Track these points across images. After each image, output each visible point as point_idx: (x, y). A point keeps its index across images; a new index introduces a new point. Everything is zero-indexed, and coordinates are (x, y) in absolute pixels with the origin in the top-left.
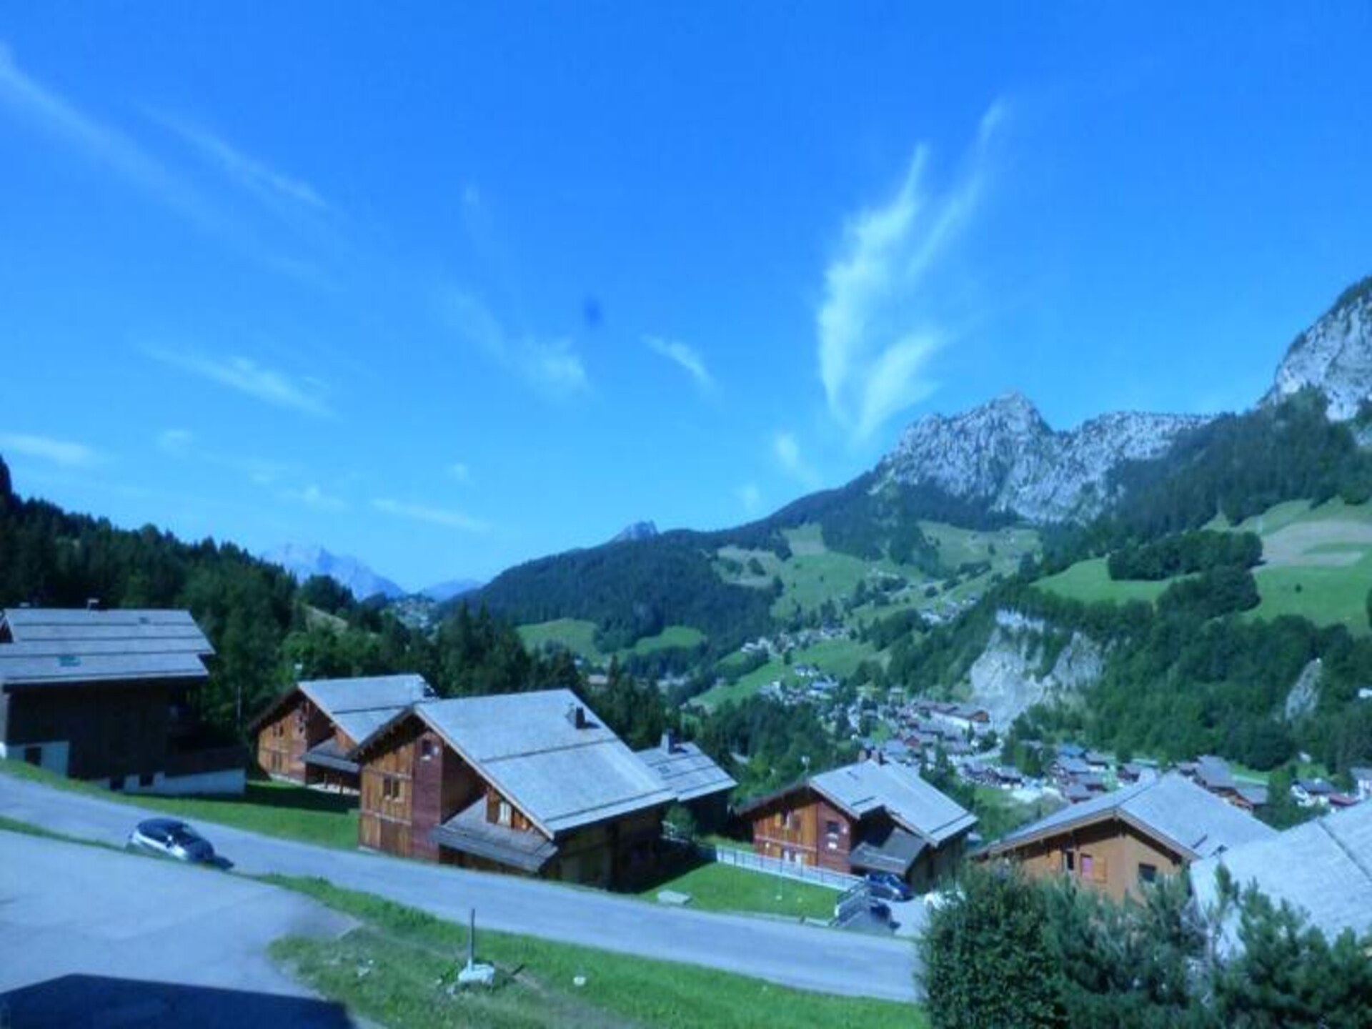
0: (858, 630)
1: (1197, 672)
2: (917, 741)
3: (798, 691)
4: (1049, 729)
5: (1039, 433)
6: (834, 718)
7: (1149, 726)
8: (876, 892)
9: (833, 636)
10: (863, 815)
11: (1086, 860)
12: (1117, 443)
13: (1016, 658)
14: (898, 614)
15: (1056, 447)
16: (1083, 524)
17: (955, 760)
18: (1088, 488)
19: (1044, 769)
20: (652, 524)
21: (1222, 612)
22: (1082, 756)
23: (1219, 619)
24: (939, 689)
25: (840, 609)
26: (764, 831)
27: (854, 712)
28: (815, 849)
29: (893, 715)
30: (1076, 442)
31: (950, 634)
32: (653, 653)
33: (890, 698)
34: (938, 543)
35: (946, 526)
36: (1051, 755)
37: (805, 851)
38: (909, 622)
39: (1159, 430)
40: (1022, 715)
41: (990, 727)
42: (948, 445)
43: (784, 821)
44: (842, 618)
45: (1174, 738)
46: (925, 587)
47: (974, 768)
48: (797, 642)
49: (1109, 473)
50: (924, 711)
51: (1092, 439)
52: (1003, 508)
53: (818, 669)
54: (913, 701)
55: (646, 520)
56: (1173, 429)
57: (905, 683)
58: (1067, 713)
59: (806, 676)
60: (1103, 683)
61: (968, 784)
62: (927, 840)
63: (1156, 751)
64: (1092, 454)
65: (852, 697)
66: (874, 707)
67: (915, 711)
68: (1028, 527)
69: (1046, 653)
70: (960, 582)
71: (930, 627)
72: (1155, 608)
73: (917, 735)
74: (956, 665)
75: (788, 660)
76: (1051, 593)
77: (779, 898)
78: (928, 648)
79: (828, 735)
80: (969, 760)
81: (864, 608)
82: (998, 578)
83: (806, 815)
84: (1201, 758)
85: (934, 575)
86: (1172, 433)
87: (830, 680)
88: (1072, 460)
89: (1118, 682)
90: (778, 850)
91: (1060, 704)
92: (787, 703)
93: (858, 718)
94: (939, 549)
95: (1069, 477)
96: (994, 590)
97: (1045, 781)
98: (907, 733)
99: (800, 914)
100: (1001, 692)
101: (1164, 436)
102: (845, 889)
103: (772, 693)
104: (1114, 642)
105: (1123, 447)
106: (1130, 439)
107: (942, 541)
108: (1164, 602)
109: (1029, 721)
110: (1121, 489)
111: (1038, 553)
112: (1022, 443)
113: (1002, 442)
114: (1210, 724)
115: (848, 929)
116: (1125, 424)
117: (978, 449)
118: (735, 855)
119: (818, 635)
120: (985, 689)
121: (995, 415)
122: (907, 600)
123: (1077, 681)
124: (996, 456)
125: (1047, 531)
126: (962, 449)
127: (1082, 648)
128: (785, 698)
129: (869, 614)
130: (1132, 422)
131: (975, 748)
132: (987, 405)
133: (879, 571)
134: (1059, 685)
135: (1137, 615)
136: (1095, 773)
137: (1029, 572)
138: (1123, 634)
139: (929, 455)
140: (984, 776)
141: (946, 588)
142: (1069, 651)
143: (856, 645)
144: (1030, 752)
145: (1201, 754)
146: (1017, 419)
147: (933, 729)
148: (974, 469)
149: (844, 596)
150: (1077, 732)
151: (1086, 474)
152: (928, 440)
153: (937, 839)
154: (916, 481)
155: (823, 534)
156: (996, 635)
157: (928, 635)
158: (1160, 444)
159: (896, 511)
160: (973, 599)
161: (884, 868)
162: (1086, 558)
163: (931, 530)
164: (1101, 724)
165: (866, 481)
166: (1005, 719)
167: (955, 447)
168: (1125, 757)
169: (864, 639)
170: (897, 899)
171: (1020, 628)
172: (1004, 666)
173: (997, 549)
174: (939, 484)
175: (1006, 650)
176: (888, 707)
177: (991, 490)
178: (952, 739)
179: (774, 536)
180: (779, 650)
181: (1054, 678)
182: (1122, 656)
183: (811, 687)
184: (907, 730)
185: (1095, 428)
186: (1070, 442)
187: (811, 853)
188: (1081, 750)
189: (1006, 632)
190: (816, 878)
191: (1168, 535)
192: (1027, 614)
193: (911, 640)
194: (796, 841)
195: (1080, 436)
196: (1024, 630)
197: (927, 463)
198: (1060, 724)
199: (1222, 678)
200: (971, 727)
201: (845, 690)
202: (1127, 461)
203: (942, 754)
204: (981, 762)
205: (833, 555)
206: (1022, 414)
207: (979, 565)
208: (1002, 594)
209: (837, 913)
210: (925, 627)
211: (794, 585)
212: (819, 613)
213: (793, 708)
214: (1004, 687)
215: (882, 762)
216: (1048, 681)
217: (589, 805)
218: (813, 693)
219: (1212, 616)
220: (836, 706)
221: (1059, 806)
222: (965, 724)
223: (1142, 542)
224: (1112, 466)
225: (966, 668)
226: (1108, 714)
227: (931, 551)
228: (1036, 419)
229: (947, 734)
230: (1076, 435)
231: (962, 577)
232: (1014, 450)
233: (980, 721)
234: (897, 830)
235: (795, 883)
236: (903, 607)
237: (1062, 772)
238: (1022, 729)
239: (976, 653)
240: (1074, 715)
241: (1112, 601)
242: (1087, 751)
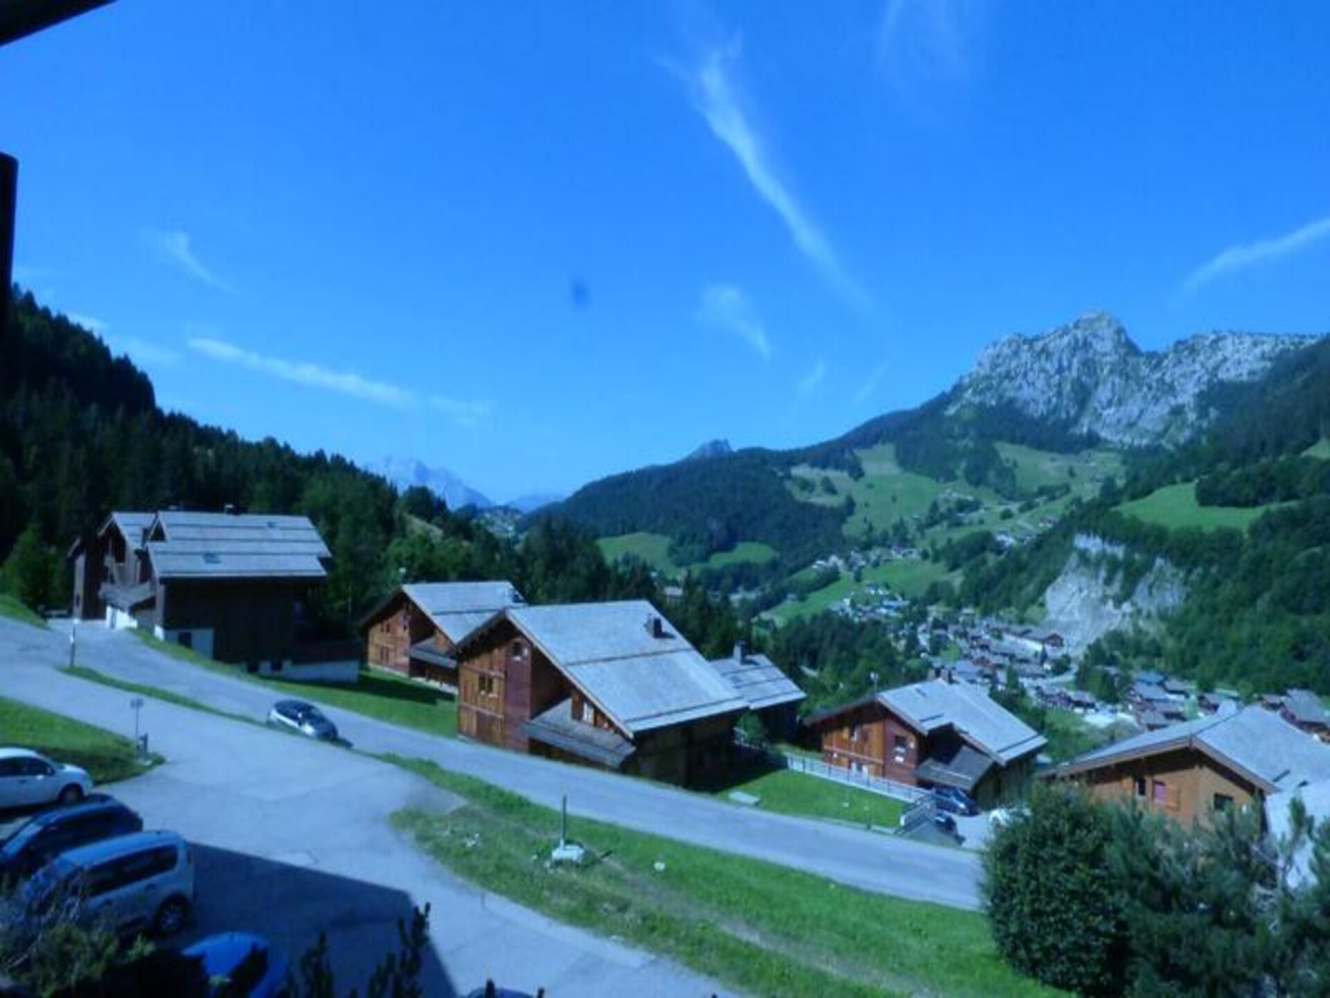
0: (930, 551)
1: (1292, 603)
2: (988, 662)
3: (868, 608)
4: (1126, 656)
5: (1127, 354)
6: (904, 635)
7: (1234, 656)
8: (942, 806)
9: (904, 555)
10: (932, 732)
11: (1158, 787)
12: (1211, 364)
13: (1093, 582)
14: (973, 535)
15: (1143, 367)
16: (1170, 447)
17: (1026, 682)
18: (1178, 411)
19: (1118, 694)
20: (726, 442)
21: (1319, 544)
22: (1161, 684)
23: (1317, 550)
24: (1010, 613)
25: (912, 529)
26: (832, 743)
27: (924, 631)
28: (881, 761)
29: (964, 635)
30: (1165, 363)
31: (1025, 556)
32: (726, 567)
33: (961, 619)
34: (1015, 464)
35: (1024, 448)
36: (1127, 682)
37: (872, 763)
38: (984, 543)
39: (1258, 351)
40: (1098, 641)
41: (1064, 651)
42: (1029, 365)
43: (852, 735)
44: (914, 538)
45: (1262, 669)
46: (1002, 508)
47: (1047, 692)
48: (868, 560)
49: (1201, 395)
50: (996, 633)
51: (1184, 360)
52: (1085, 430)
53: (887, 587)
54: (985, 623)
55: (721, 438)
56: (1274, 348)
57: (977, 604)
58: (1146, 640)
59: (877, 595)
60: (1186, 612)
61: (1040, 707)
62: (995, 759)
63: (1241, 682)
64: (1184, 375)
65: (923, 616)
66: (945, 627)
67: (987, 633)
68: (1110, 450)
69: (1126, 578)
70: (1038, 505)
71: (1005, 550)
72: (1246, 536)
73: (986, 654)
74: (1031, 588)
75: (858, 579)
76: (1134, 518)
77: (846, 805)
78: (1002, 570)
79: (898, 654)
80: (1040, 682)
81: (938, 528)
82: (1078, 501)
83: (875, 730)
84: (1289, 692)
85: (1011, 498)
86: (1273, 355)
87: (900, 599)
88: (1161, 381)
89: (1202, 610)
90: (845, 760)
91: (1139, 631)
92: (856, 620)
93: (928, 636)
94: (1017, 472)
95: (1156, 400)
96: (1072, 513)
97: (1119, 707)
98: (978, 653)
99: (867, 821)
100: (1077, 616)
101: (1263, 357)
102: (911, 801)
103: (843, 610)
104: (1199, 570)
105: (1216, 368)
106: (1225, 360)
107: (1019, 464)
108: (1255, 530)
109: (1105, 645)
110: (1213, 413)
111: (1120, 478)
112: (1106, 364)
113: (1085, 363)
114: (1301, 657)
115: (912, 837)
116: (1220, 344)
117: (1060, 370)
118: (804, 762)
119: (889, 554)
120: (1061, 611)
121: (1079, 334)
122: (981, 522)
123: (1159, 611)
124: (1079, 378)
125: (1131, 455)
126: (1043, 370)
127: (1164, 575)
128: (855, 615)
129: (941, 535)
130: (1229, 342)
131: (1047, 672)
132: (1071, 325)
133: (954, 492)
134: (1139, 612)
135: (1227, 541)
136: (1174, 702)
137: (1111, 494)
138: (1210, 562)
139: (1008, 376)
140: (1057, 699)
141: (1022, 510)
142: (1150, 577)
143: (928, 564)
144: (1105, 677)
145: (1292, 687)
146: (1103, 339)
147: (1007, 651)
148: (1055, 390)
149: (916, 516)
150: (1156, 660)
151: (1175, 397)
152: (1008, 361)
153: (1005, 757)
154: (994, 403)
155: (897, 454)
156: (1073, 559)
157: (1002, 557)
158: (1258, 366)
159: (972, 433)
160: (1050, 522)
161: (953, 784)
162: (1174, 483)
163: (1007, 452)
164: (1182, 653)
165: (944, 401)
166: (1079, 644)
167: (1036, 366)
168: (1206, 687)
169: (936, 559)
170: (963, 814)
171: (1098, 553)
172: (1081, 590)
173: (1077, 471)
174: (1018, 405)
175: (1082, 574)
176: (960, 628)
177: (1072, 412)
178: (1025, 661)
179: (847, 456)
180: (850, 567)
181: (1133, 604)
182: (1206, 584)
183: (882, 605)
184: (978, 651)
185: (1187, 348)
186: (1159, 363)
187: (878, 765)
188: (1161, 678)
189: (1084, 557)
190: (883, 789)
191: (1264, 460)
192: (1108, 538)
193: (984, 562)
194: (862, 752)
195: (1171, 356)
196: (1103, 556)
197: (1006, 383)
198: (1138, 651)
199: (1318, 611)
200: (1044, 650)
201: (915, 609)
202: (1221, 383)
203: (1013, 676)
204: (1053, 685)
205: (907, 475)
206: (1108, 333)
207: (1059, 488)
208: (1081, 517)
209: (902, 822)
210: (999, 549)
211: (866, 505)
212: (891, 533)
213: (862, 626)
214: (1081, 611)
215: (951, 681)
216: (1127, 607)
217: (666, 709)
218: (884, 611)
219: (1307, 547)
220: (906, 626)
221: (1133, 732)
222: (1038, 647)
223: (1234, 467)
224: (1204, 387)
225: (1041, 590)
226: (1189, 643)
227: (1008, 473)
228: (1123, 339)
229: (1019, 657)
230: (1166, 356)
231: (1040, 500)
232: (1099, 371)
233: (1053, 645)
234: (965, 748)
235: (861, 792)
236: (977, 529)
237: (1138, 699)
238: (1097, 654)
239: (1050, 578)
240: (1154, 641)
241: (1200, 528)
242: (1166, 679)
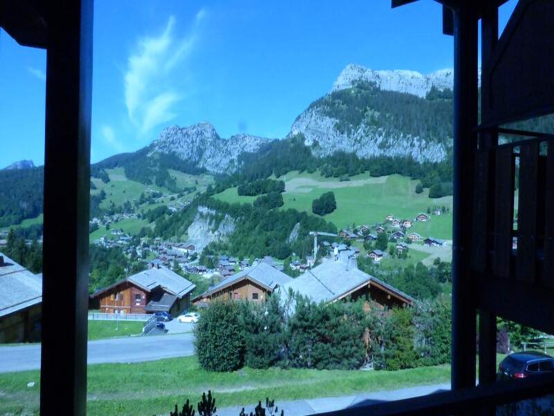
0: (141, 214)
1: (265, 228)
2: (166, 259)
3: (113, 241)
4: (216, 250)
5: (216, 139)
6: (130, 252)
7: (249, 247)
8: (159, 320)
9: (130, 217)
10: (152, 290)
12: (242, 146)
13: (204, 224)
14: (159, 207)
15: (221, 144)
16: (230, 174)
17: (181, 265)
18: (232, 161)
19: (214, 265)
20: (32, 162)
21: (272, 207)
22: (228, 259)
23: (272, 210)
24: (174, 238)
25: (133, 205)
26: (105, 304)
27: (139, 249)
28: (130, 307)
29: (156, 249)
30: (228, 143)
31: (180, 215)
32: (32, 226)
33: (155, 242)
34: (176, 179)
35: (179, 172)
36: (217, 260)
37: (125, 309)
38: (163, 211)
39: (256, 142)
40: (207, 246)
41: (195, 251)
42: (181, 139)
43: (115, 298)
44: (134, 209)
45: (257, 251)
46: (170, 196)
47: (189, 267)
48: (113, 220)
49: (239, 156)
50: (169, 247)
51: (234, 143)
52: (201, 166)
53: (122, 231)
54: (165, 243)
56: (260, 142)
57: (161, 236)
58: (222, 244)
59: (117, 235)
60: (235, 233)
61: (187, 274)
62: (177, 296)
63: (252, 256)
64: (234, 148)
65: (139, 242)
66: (148, 246)
67: (165, 247)
68: (210, 174)
69: (216, 223)
70: (184, 195)
71: (172, 212)
72: (253, 206)
73: (166, 256)
74: (182, 228)
75: (108, 228)
76: (218, 200)
77: (117, 329)
78: (171, 221)
79: (128, 259)
80: (187, 264)
81: (144, 205)
82: (199, 194)
83: (126, 294)
84: (265, 257)
85: (174, 192)
86: (260, 144)
87: (128, 236)
88: (227, 150)
89: (240, 232)
90: (112, 310)
91: (220, 241)
92: (107, 247)
93: (141, 251)
94: (176, 181)
95: (225, 157)
96: (197, 198)
97: (214, 270)
98: (162, 256)
99: (124, 334)
100: (199, 237)
101: (257, 144)
102: (146, 320)
103: (100, 243)
104: (239, 218)
105: (244, 147)
106: (246, 144)
107: (177, 179)
108: (255, 204)
109: (209, 248)
110: (243, 163)
111: (214, 185)
112: (209, 141)
113: (202, 141)
114: (267, 246)
115: (150, 335)
116: (245, 139)
117: (192, 142)
118: (93, 315)
119: (123, 216)
120: (193, 236)
121: (199, 129)
122: (163, 202)
123: (227, 233)
124: (199, 146)
125: (217, 176)
126: (186, 142)
127: (228, 220)
128: (107, 245)
129: (146, 207)
130: (247, 138)
131: (189, 260)
132: (196, 125)
133: (151, 189)
134: (220, 234)
135: (247, 208)
136: (232, 265)
137: (210, 191)
138: (242, 215)
139: (173, 142)
140: (192, 270)
141: (179, 197)
142: (224, 221)
143: (140, 221)
144: (210, 260)
145: (265, 255)
146: (208, 132)
147: (173, 254)
148: (191, 150)
149: (135, 199)
150: (226, 251)
151: (231, 156)
152: (173, 136)
153: (181, 295)
154: (167, 153)
155: (125, 172)
156: (198, 216)
157: (171, 216)
158: (256, 147)
159: (158, 164)
160: (189, 201)
161: (161, 310)
162: (230, 187)
163: (173, 173)
164: (234, 247)
165: (145, 151)
166: (200, 248)
167: (184, 140)
168: (241, 259)
169: (144, 218)
170: (167, 321)
171: (206, 214)
172: (200, 227)
173: (199, 182)
174: (177, 154)
175: (201, 221)
176: (154, 246)
177: (197, 159)
178: (180, 257)
179: (101, 171)
180: (104, 223)
181: (219, 232)
182: (241, 223)
183: (119, 239)
184: (162, 255)
185: (235, 139)
186: (226, 143)
187: (128, 309)
188: (227, 257)
189: (201, 214)
190: (133, 318)
191: (257, 180)
192: (210, 208)
193: (164, 218)
194: (121, 305)
195: (230, 141)
196: (208, 214)
197: (172, 145)
198: (220, 249)
199: (272, 230)
200: (188, 252)
201: (135, 240)
202: (245, 152)
203: (176, 263)
204: (192, 265)
205: (130, 181)
206: (209, 130)
207: (192, 189)
208: (201, 199)
209: (143, 330)
210: (170, 213)
211: (111, 194)
212: (123, 207)
213: (110, 249)
214: (201, 236)
215: (159, 268)
216: (216, 233)
218: (120, 242)
219: (270, 209)
220: (131, 247)
221: (220, 280)
222: (185, 251)
223: (249, 182)
224: (240, 153)
225: (186, 228)
226: (236, 244)
227: (173, 182)
228: (214, 133)
229: (179, 255)
230: (228, 141)
231: (185, 193)
232: (206, 144)
233: (191, 249)
234: (165, 294)
235: (123, 322)
236: (161, 205)
237: (220, 266)
238: (207, 251)
239: (190, 223)
240: (225, 245)
241: (239, 203)
242: (229, 258)
